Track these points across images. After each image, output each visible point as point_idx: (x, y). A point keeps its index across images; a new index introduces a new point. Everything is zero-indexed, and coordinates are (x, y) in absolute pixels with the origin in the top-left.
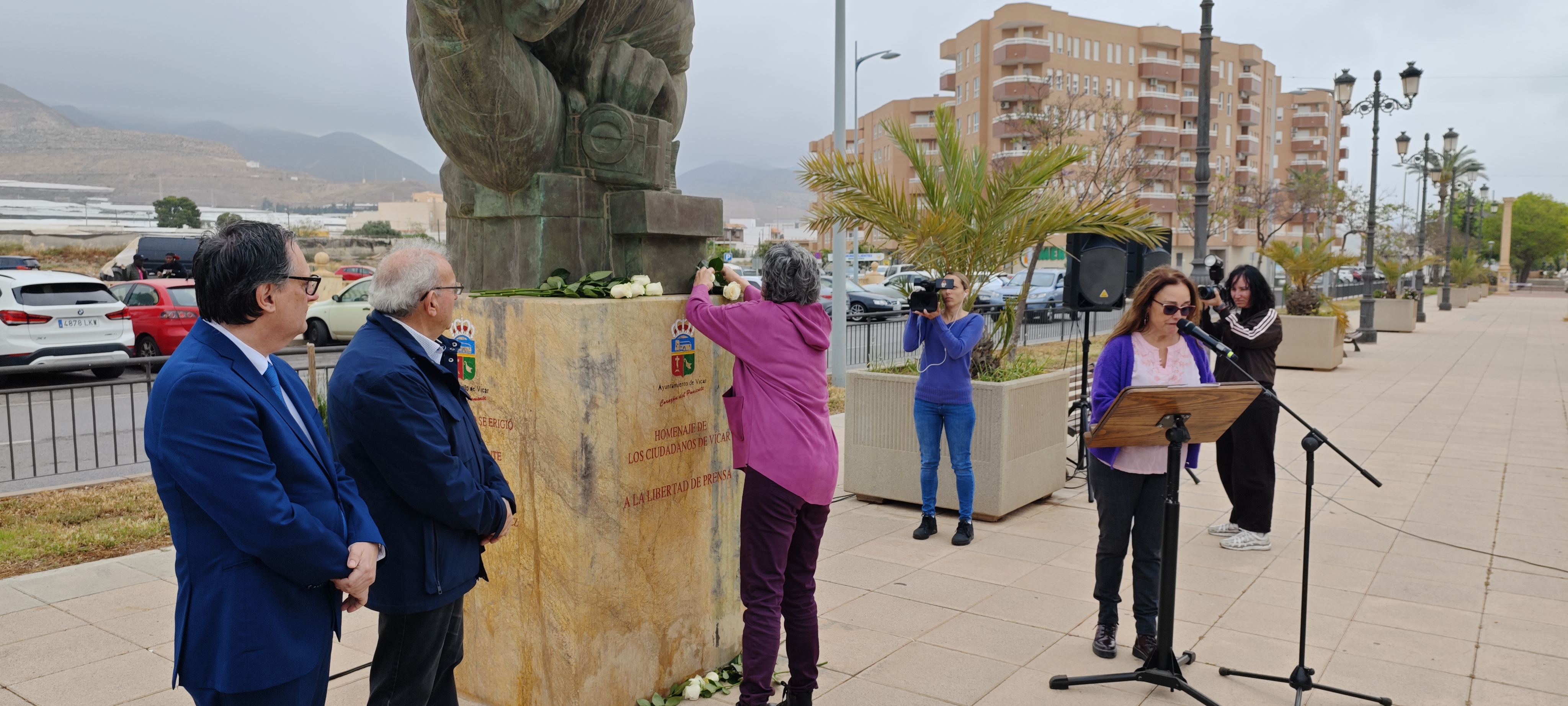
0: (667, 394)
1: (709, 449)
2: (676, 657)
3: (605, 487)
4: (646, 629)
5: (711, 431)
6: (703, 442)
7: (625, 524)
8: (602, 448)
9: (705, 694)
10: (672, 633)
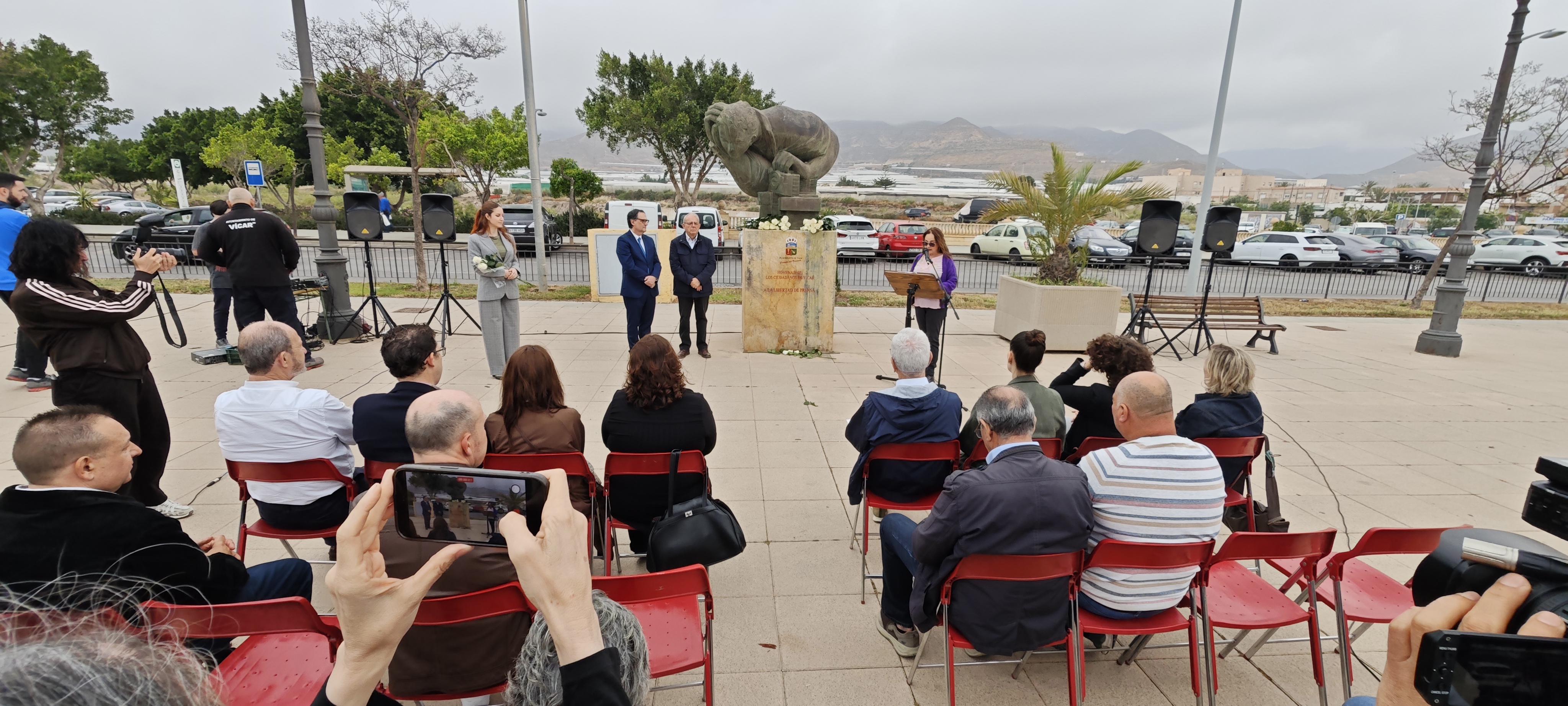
0: (784, 260)
1: (803, 281)
2: (786, 342)
3: (756, 283)
4: (772, 330)
5: (804, 274)
6: (801, 278)
7: (764, 296)
8: (755, 273)
9: (789, 354)
10: (784, 334)
